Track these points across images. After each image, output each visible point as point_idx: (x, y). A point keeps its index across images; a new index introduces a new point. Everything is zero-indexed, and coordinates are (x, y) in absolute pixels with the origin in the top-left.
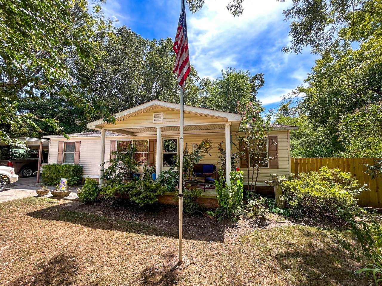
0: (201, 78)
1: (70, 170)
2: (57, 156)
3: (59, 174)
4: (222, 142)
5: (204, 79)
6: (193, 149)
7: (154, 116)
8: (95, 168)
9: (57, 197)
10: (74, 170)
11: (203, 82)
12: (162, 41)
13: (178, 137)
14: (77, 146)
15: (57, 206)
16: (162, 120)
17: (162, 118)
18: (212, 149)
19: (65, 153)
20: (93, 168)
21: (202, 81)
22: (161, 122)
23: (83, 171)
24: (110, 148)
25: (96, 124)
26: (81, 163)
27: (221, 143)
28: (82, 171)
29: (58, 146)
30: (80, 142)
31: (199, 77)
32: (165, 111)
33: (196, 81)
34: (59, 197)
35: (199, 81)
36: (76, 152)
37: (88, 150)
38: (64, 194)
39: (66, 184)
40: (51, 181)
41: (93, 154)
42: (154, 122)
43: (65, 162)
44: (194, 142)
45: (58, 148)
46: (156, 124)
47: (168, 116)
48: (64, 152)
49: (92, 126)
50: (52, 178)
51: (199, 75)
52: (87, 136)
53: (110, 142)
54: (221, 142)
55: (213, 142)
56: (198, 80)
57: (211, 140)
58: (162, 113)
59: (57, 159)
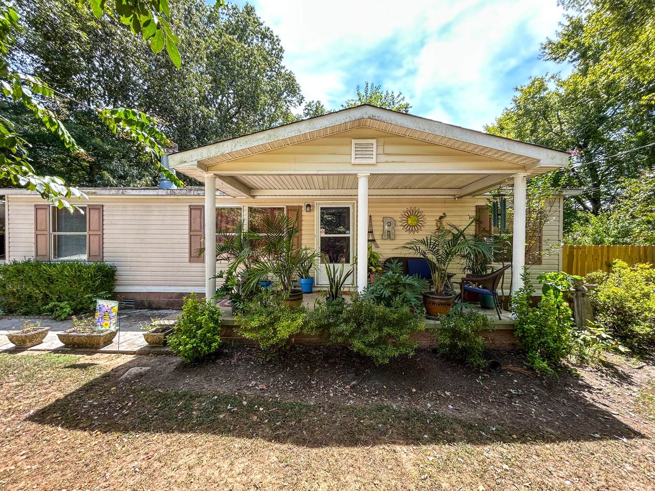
0: (307, 100)
1: (86, 276)
2: (33, 240)
3: (52, 286)
4: (444, 214)
5: (313, 102)
6: (386, 227)
7: (353, 146)
8: (150, 269)
9: (79, 347)
10: (95, 276)
11: (309, 108)
12: (235, 9)
13: (354, 203)
14: (94, 215)
15: (106, 377)
16: (374, 156)
17: (374, 153)
18: (422, 228)
19: (57, 233)
20: (145, 269)
21: (308, 106)
22: (373, 161)
23: (116, 278)
24: (187, 222)
25: (199, 158)
26: (109, 259)
27: (441, 218)
28: (113, 277)
29: (33, 217)
30: (101, 208)
31: (303, 98)
32: (381, 137)
33: (297, 104)
34: (87, 347)
35: (304, 104)
36: (91, 233)
37: (127, 227)
38: (102, 338)
39: (114, 314)
40: (26, 305)
41: (143, 237)
42: (353, 161)
43: (59, 256)
44: (390, 214)
45: (33, 222)
46: (359, 168)
47: (388, 149)
48: (54, 230)
49: (185, 162)
50: (30, 297)
51: (303, 93)
52: (123, 194)
53: (187, 209)
54: (442, 215)
55: (426, 214)
56: (302, 102)
57: (421, 210)
58: (374, 141)
59: (33, 249)
